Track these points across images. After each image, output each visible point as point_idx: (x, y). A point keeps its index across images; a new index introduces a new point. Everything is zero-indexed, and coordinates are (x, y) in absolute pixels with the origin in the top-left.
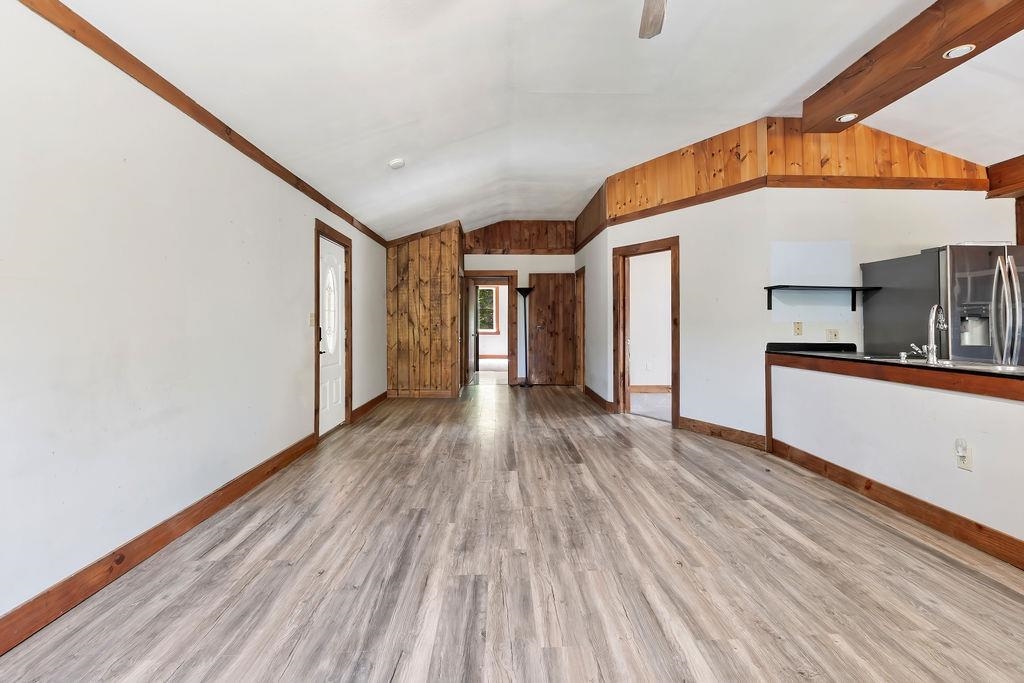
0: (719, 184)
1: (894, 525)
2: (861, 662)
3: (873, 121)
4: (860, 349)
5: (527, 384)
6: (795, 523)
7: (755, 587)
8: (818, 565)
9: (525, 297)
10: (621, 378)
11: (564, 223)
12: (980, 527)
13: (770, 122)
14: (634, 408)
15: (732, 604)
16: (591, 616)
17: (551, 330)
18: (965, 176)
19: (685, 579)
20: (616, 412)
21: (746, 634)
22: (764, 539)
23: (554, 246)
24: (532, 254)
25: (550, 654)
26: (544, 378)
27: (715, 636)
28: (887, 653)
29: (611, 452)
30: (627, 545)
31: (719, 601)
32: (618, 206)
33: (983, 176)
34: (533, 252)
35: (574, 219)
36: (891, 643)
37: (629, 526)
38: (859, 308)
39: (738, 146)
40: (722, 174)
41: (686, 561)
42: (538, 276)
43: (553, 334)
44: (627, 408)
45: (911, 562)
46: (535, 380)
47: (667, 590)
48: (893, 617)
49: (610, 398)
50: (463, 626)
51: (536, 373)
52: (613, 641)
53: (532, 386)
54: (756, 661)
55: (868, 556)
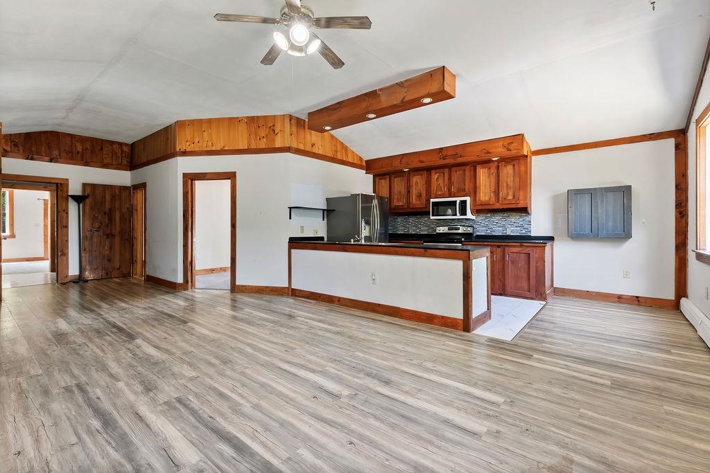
0: (262, 144)
1: (352, 312)
2: (367, 356)
3: (334, 132)
4: (326, 239)
5: (80, 280)
6: (320, 321)
7: (323, 349)
8: (338, 333)
9: (79, 204)
10: (188, 265)
11: (120, 144)
12: (379, 305)
13: (291, 117)
14: (197, 285)
15: (318, 357)
16: (263, 385)
17: (108, 232)
18: (359, 163)
19: (294, 356)
20: (186, 289)
21: (330, 364)
22: (313, 331)
23: (110, 162)
24: (86, 166)
25: (256, 407)
26: (100, 273)
27: (320, 369)
28: (372, 351)
29: (156, 323)
30: (255, 353)
31: (312, 358)
32: (188, 144)
33: (364, 164)
34: (87, 164)
35: (130, 142)
36: (372, 348)
37: (248, 345)
38: (325, 219)
39: (274, 126)
40: (265, 140)
41: (288, 349)
42: (94, 186)
43: (110, 236)
44: (193, 286)
45: (364, 323)
46: (88, 275)
47: (289, 362)
48: (368, 341)
49: (180, 280)
50: (193, 420)
51: (91, 269)
52: (281, 388)
53: (87, 281)
54: (338, 370)
55: (352, 325)
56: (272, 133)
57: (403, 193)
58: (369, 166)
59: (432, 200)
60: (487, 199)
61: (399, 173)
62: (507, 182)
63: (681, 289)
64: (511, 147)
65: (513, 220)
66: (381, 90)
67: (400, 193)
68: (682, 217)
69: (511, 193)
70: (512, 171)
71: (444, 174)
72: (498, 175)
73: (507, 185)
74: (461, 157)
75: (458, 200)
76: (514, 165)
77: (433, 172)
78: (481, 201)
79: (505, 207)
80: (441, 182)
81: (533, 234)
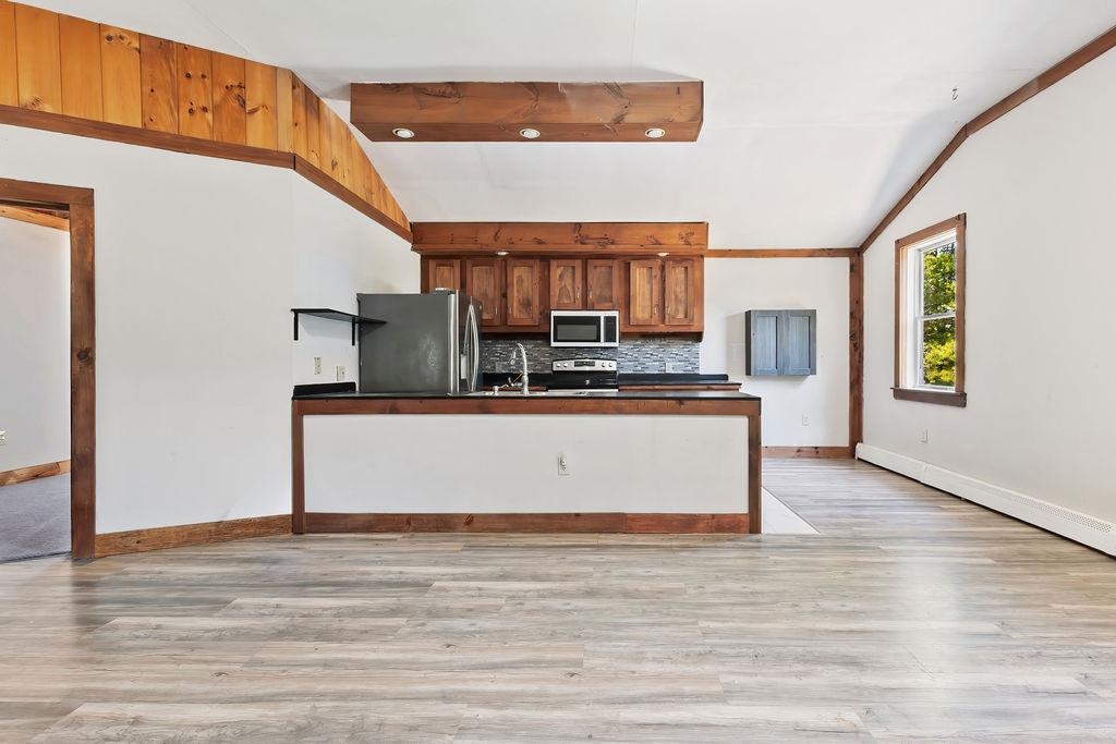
4: (356, 388)
12: (577, 515)
13: (295, 82)
33: (409, 230)
38: (357, 342)
39: (241, 86)
41: (570, 669)
56: (235, 104)
57: (491, 295)
58: (419, 234)
59: (554, 313)
60: (647, 316)
61: (486, 258)
62: (675, 292)
63: (856, 434)
64: (692, 239)
65: (675, 351)
66: (568, 86)
67: (485, 295)
68: (856, 350)
69: (681, 309)
70: (683, 276)
71: (574, 268)
72: (663, 281)
73: (676, 297)
74: (612, 243)
75: (602, 315)
76: (686, 268)
77: (554, 263)
78: (638, 319)
79: (672, 330)
80: (568, 281)
81: (702, 372)
